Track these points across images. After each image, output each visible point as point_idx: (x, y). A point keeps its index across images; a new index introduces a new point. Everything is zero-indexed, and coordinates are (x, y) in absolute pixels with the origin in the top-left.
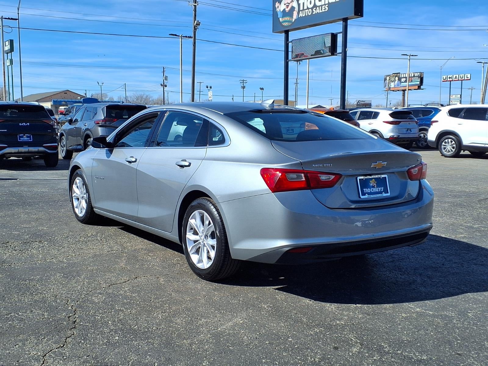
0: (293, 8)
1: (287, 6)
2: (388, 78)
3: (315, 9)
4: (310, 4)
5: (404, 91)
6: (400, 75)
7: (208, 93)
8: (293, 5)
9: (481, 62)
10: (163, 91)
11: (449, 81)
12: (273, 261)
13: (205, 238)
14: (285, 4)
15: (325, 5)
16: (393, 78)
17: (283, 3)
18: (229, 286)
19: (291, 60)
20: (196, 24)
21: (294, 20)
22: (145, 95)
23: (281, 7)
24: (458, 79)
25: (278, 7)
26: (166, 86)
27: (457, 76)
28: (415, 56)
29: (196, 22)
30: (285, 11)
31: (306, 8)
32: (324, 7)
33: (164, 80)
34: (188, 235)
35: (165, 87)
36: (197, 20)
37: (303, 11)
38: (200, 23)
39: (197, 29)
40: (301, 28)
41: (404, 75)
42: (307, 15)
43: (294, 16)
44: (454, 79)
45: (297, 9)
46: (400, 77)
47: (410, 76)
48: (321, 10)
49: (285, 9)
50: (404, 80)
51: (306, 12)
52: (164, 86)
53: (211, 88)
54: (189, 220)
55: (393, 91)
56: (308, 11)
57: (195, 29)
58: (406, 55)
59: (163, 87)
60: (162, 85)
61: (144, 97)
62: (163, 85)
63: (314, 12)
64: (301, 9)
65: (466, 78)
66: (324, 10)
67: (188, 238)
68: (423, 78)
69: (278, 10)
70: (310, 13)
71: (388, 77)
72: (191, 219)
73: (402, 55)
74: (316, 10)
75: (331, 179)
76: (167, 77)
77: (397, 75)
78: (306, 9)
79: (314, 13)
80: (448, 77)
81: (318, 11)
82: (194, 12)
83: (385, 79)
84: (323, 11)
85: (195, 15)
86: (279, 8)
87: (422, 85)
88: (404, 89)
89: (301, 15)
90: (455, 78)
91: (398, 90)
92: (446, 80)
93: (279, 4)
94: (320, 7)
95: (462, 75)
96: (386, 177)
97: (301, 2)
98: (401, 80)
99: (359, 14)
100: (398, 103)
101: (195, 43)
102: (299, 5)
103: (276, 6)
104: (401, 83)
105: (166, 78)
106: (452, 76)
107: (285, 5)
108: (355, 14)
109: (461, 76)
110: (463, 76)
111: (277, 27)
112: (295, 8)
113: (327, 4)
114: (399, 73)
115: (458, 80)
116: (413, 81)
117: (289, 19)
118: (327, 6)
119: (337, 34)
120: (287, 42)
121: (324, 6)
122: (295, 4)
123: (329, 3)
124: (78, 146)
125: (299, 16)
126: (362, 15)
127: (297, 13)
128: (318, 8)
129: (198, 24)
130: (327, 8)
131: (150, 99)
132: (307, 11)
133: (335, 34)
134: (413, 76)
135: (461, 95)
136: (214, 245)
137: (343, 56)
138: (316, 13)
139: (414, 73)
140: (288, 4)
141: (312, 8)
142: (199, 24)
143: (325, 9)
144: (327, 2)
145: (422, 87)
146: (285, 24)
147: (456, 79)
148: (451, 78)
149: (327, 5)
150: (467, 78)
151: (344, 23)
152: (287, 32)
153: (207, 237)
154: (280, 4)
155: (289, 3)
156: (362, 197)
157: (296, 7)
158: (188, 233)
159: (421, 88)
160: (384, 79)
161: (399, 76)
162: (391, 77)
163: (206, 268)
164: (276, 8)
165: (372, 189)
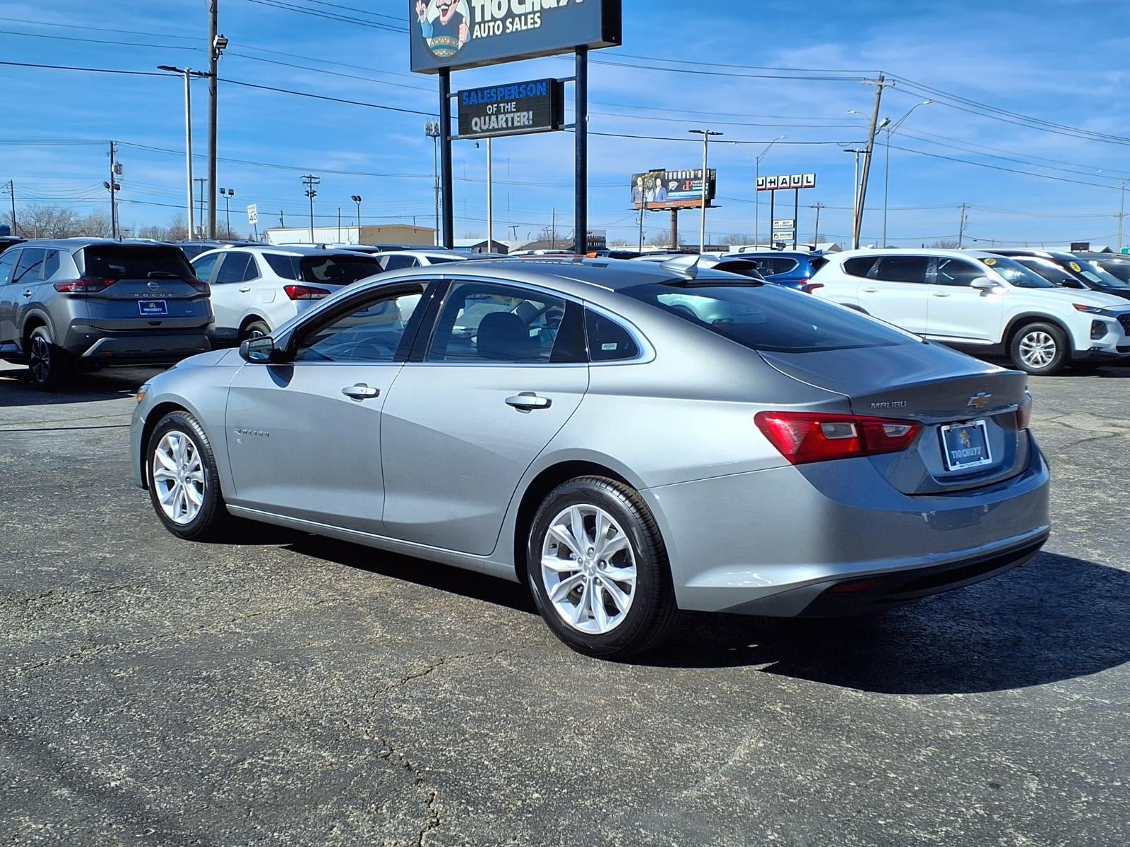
0: (457, 18)
1: (443, 10)
2: (639, 181)
3: (510, 22)
4: (499, 9)
5: (675, 210)
6: (666, 174)
7: (246, 209)
8: (457, 10)
9: (852, 151)
10: (111, 200)
11: (769, 189)
12: (794, 611)
13: (599, 565)
14: (438, 7)
15: (534, 12)
16: (650, 181)
17: (432, 5)
18: (665, 669)
19: (456, 138)
20: (218, 43)
21: (460, 45)
22: (59, 209)
23: (430, 14)
24: (788, 185)
25: (422, 12)
26: (118, 189)
27: (787, 178)
28: (718, 134)
29: (217, 38)
30: (440, 23)
31: (490, 19)
32: (531, 19)
33: (112, 173)
34: (545, 559)
35: (115, 191)
36: (219, 32)
37: (482, 25)
38: (227, 40)
39: (219, 54)
40: (480, 64)
41: (675, 174)
42: (491, 34)
43: (460, 36)
44: (780, 186)
45: (466, 19)
46: (666, 178)
47: (688, 177)
48: (526, 24)
49: (439, 17)
50: (673, 185)
51: (489, 27)
52: (113, 187)
53: (231, 193)
54: (550, 526)
55: (651, 210)
56: (494, 26)
57: (215, 55)
58: (699, 132)
59: (110, 190)
60: (108, 185)
61: (56, 214)
62: (110, 184)
63: (508, 28)
64: (478, 19)
65: (805, 184)
66: (531, 24)
67: (546, 567)
68: (714, 181)
69: (421, 19)
70: (498, 29)
71: (640, 179)
72: (556, 525)
73: (690, 131)
74: (512, 23)
75: (903, 434)
76: (121, 165)
77: (658, 173)
78: (488, 21)
79: (508, 31)
80: (768, 180)
81: (517, 26)
82: (211, 14)
83: (634, 184)
84: (530, 26)
85: (215, 23)
86: (424, 15)
87: (713, 198)
88: (674, 206)
89: (476, 33)
90: (783, 183)
91: (663, 209)
92: (764, 187)
93: (424, 5)
94: (523, 18)
95: (796, 177)
96: (982, 426)
97: (476, 3)
98: (668, 185)
99: (614, 38)
100: (660, 237)
101: (214, 88)
102: (472, 10)
103: (418, 10)
104: (667, 192)
105: (118, 169)
106: (776, 178)
107: (440, 9)
108: (605, 39)
109: (794, 179)
110: (799, 178)
111: (421, 59)
112: (462, 17)
113: (537, 12)
114: (664, 170)
115: (789, 188)
116: (694, 188)
117: (448, 41)
118: (538, 17)
119: (562, 83)
120: (446, 96)
121: (532, 16)
122: (462, 8)
123: (542, 10)
124: (4, 346)
125: (474, 37)
126: (619, 42)
127: (467, 29)
128: (517, 19)
129: (223, 44)
130: (539, 21)
131: (72, 219)
132: (491, 24)
133: (558, 81)
134: (692, 176)
135: (795, 222)
136: (630, 580)
137: (579, 132)
138: (514, 30)
139: (694, 170)
140: (446, 7)
141: (503, 20)
142: (225, 44)
143: (535, 23)
144: (537, 8)
145: (713, 202)
146: (441, 53)
147: (784, 185)
148: (774, 182)
149: (538, 14)
150: (807, 182)
151: (579, 56)
152: (445, 73)
153: (602, 563)
154: (427, 6)
155: (449, 3)
156: (952, 468)
157: (464, 15)
158: (545, 554)
159: (712, 205)
160: (632, 183)
161: (664, 175)
162: (646, 178)
163: (603, 632)
164: (418, 15)
165: (964, 450)
